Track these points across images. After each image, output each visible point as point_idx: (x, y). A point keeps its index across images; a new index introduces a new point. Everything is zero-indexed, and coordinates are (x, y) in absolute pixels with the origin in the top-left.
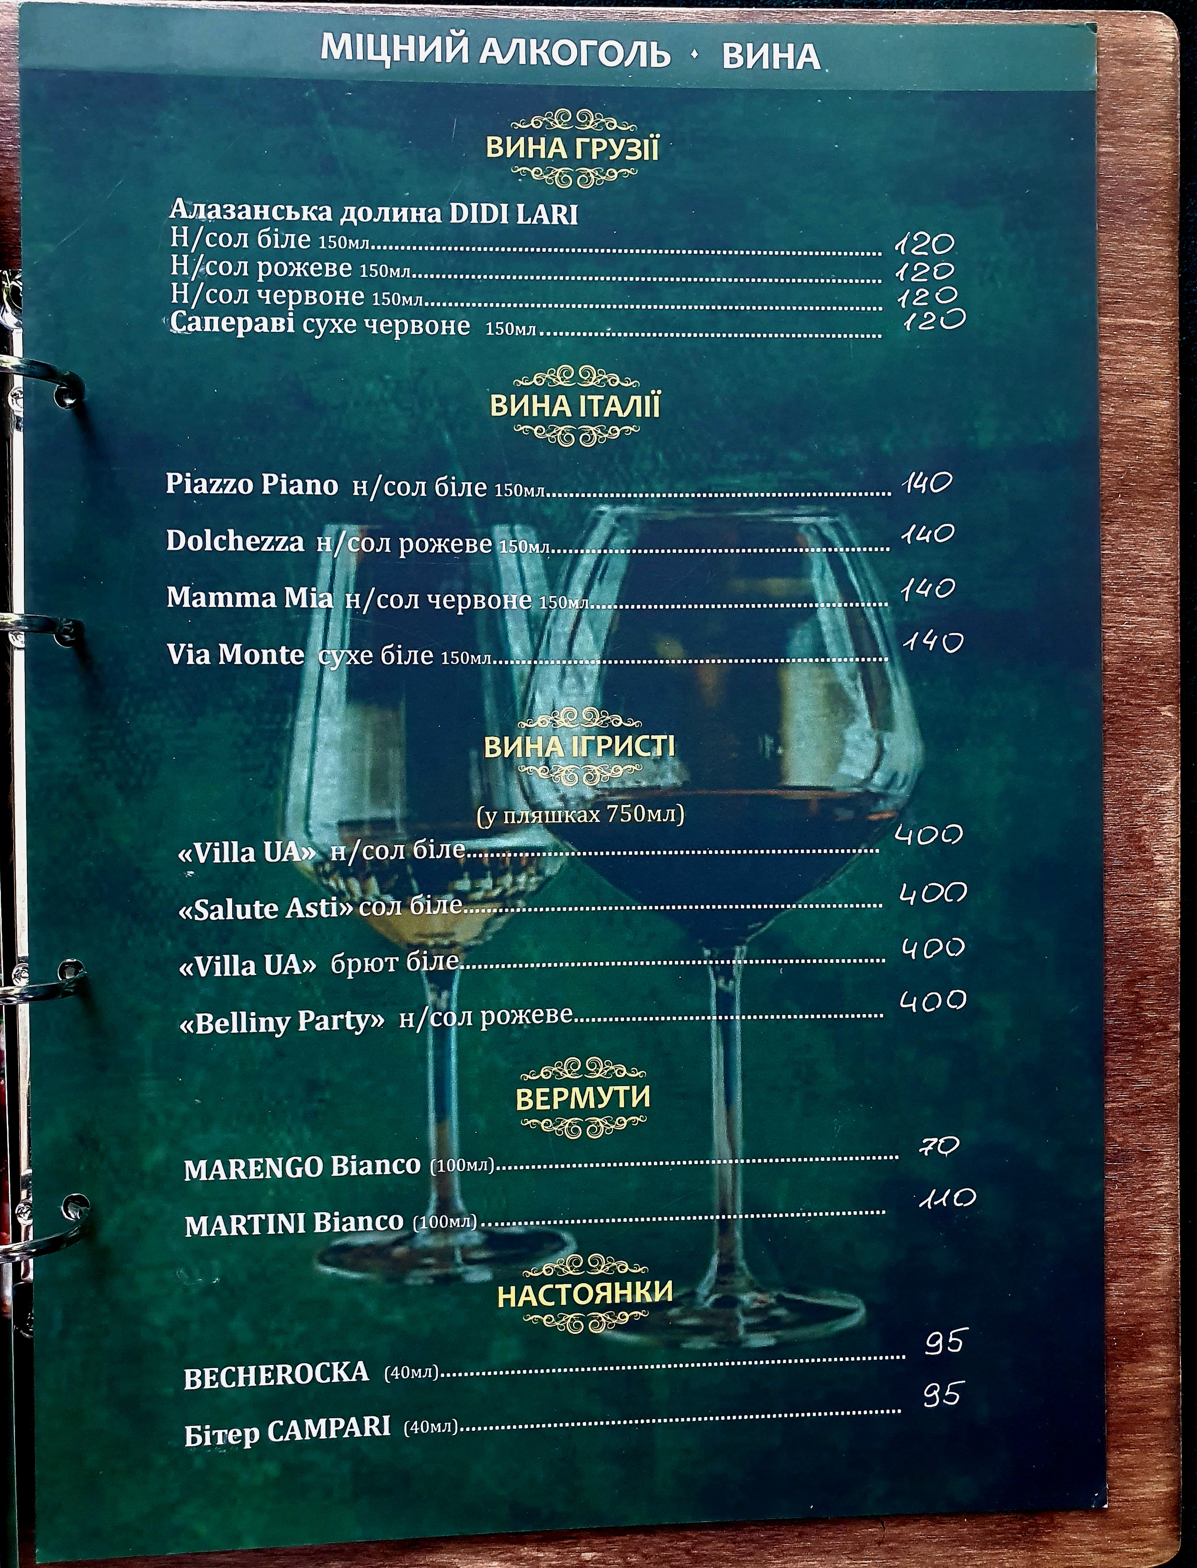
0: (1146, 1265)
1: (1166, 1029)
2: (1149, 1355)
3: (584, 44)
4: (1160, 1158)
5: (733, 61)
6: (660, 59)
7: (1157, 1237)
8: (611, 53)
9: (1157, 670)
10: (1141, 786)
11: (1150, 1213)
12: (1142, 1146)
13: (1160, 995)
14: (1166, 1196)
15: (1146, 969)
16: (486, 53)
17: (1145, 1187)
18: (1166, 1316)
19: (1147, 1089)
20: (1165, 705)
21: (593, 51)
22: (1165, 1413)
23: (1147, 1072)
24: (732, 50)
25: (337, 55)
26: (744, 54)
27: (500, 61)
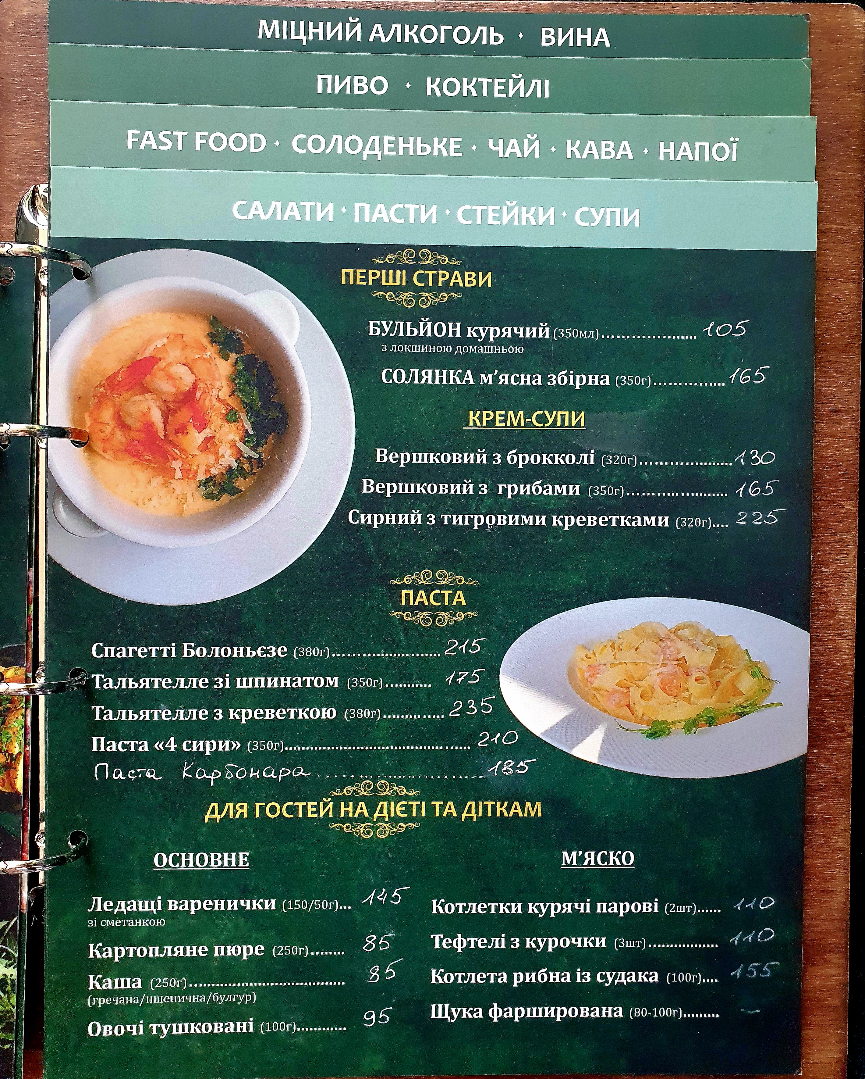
0: (824, 897)
1: (843, 731)
2: (826, 961)
3: (443, 28)
4: (837, 822)
5: (548, 40)
6: (497, 39)
7: (833, 878)
8: (462, 35)
9: (842, 476)
10: (829, 558)
11: (828, 860)
12: (824, 813)
13: (840, 707)
14: (840, 849)
15: (829, 688)
16: (373, 34)
17: (825, 843)
18: (839, 934)
19: (829, 773)
20: (847, 501)
21: (449, 33)
22: (837, 1002)
23: (829, 761)
24: (548, 33)
25: (269, 36)
26: (556, 35)
27: (383, 40)
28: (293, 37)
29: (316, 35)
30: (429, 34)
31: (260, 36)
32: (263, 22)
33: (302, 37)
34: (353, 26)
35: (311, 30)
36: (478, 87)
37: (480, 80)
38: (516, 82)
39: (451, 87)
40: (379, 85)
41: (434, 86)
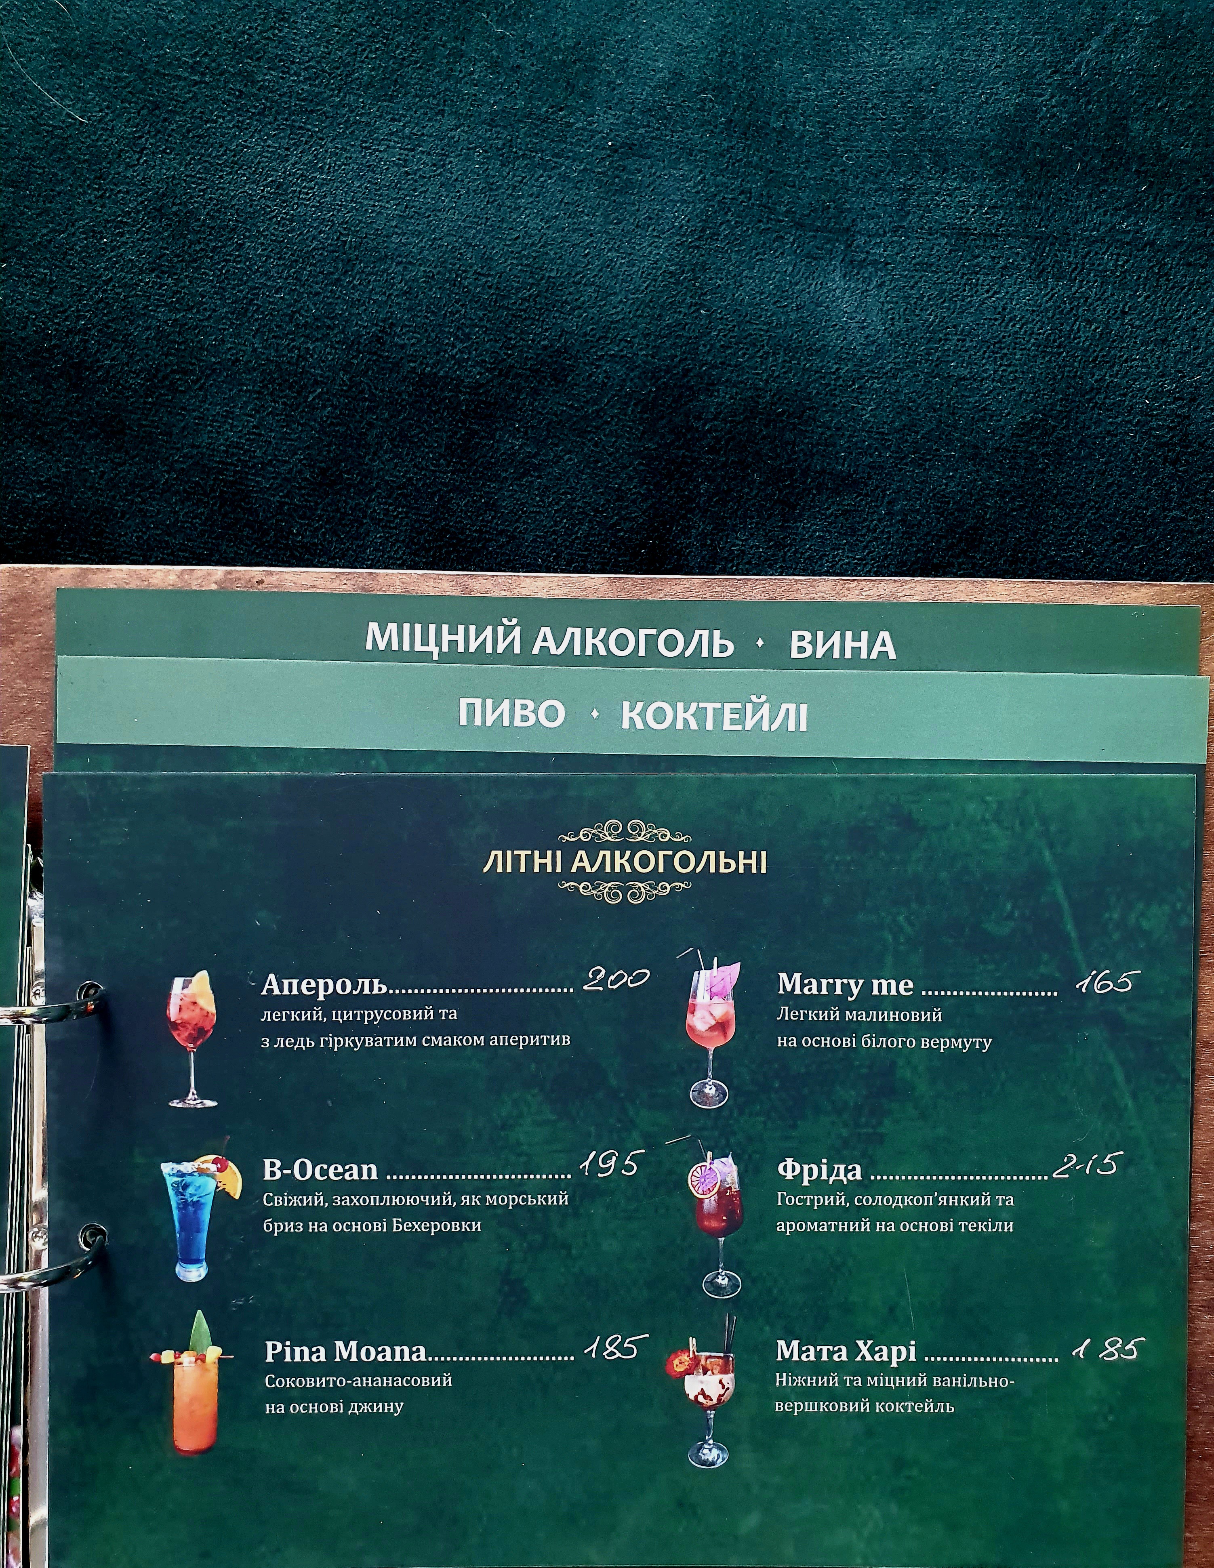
3: (643, 632)
5: (802, 650)
6: (723, 648)
8: (671, 643)
16: (539, 643)
21: (651, 641)
24: (801, 638)
25: (382, 646)
26: (813, 642)
27: (553, 651)
28: (418, 647)
29: (453, 644)
30: (622, 642)
31: (369, 646)
32: (373, 626)
33: (432, 648)
34: (508, 630)
35: (446, 637)
36: (700, 714)
37: (702, 705)
38: (757, 707)
39: (660, 715)
40: (552, 714)
41: (633, 715)
